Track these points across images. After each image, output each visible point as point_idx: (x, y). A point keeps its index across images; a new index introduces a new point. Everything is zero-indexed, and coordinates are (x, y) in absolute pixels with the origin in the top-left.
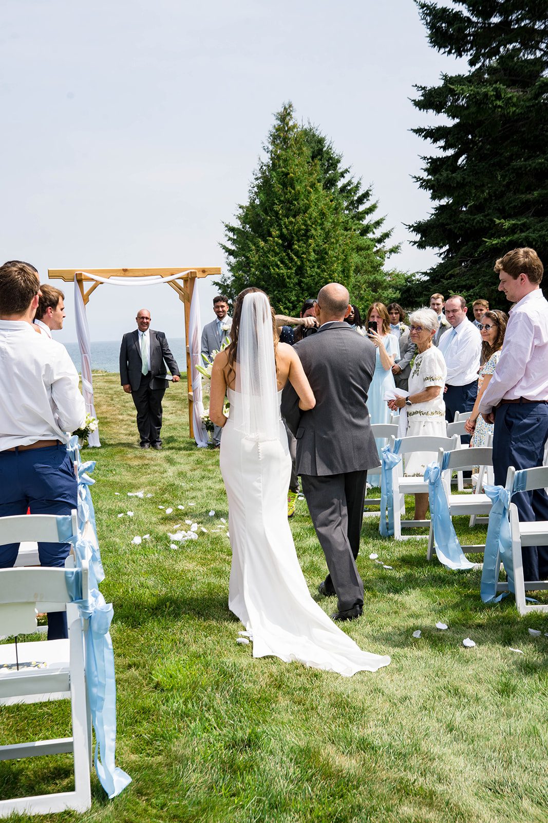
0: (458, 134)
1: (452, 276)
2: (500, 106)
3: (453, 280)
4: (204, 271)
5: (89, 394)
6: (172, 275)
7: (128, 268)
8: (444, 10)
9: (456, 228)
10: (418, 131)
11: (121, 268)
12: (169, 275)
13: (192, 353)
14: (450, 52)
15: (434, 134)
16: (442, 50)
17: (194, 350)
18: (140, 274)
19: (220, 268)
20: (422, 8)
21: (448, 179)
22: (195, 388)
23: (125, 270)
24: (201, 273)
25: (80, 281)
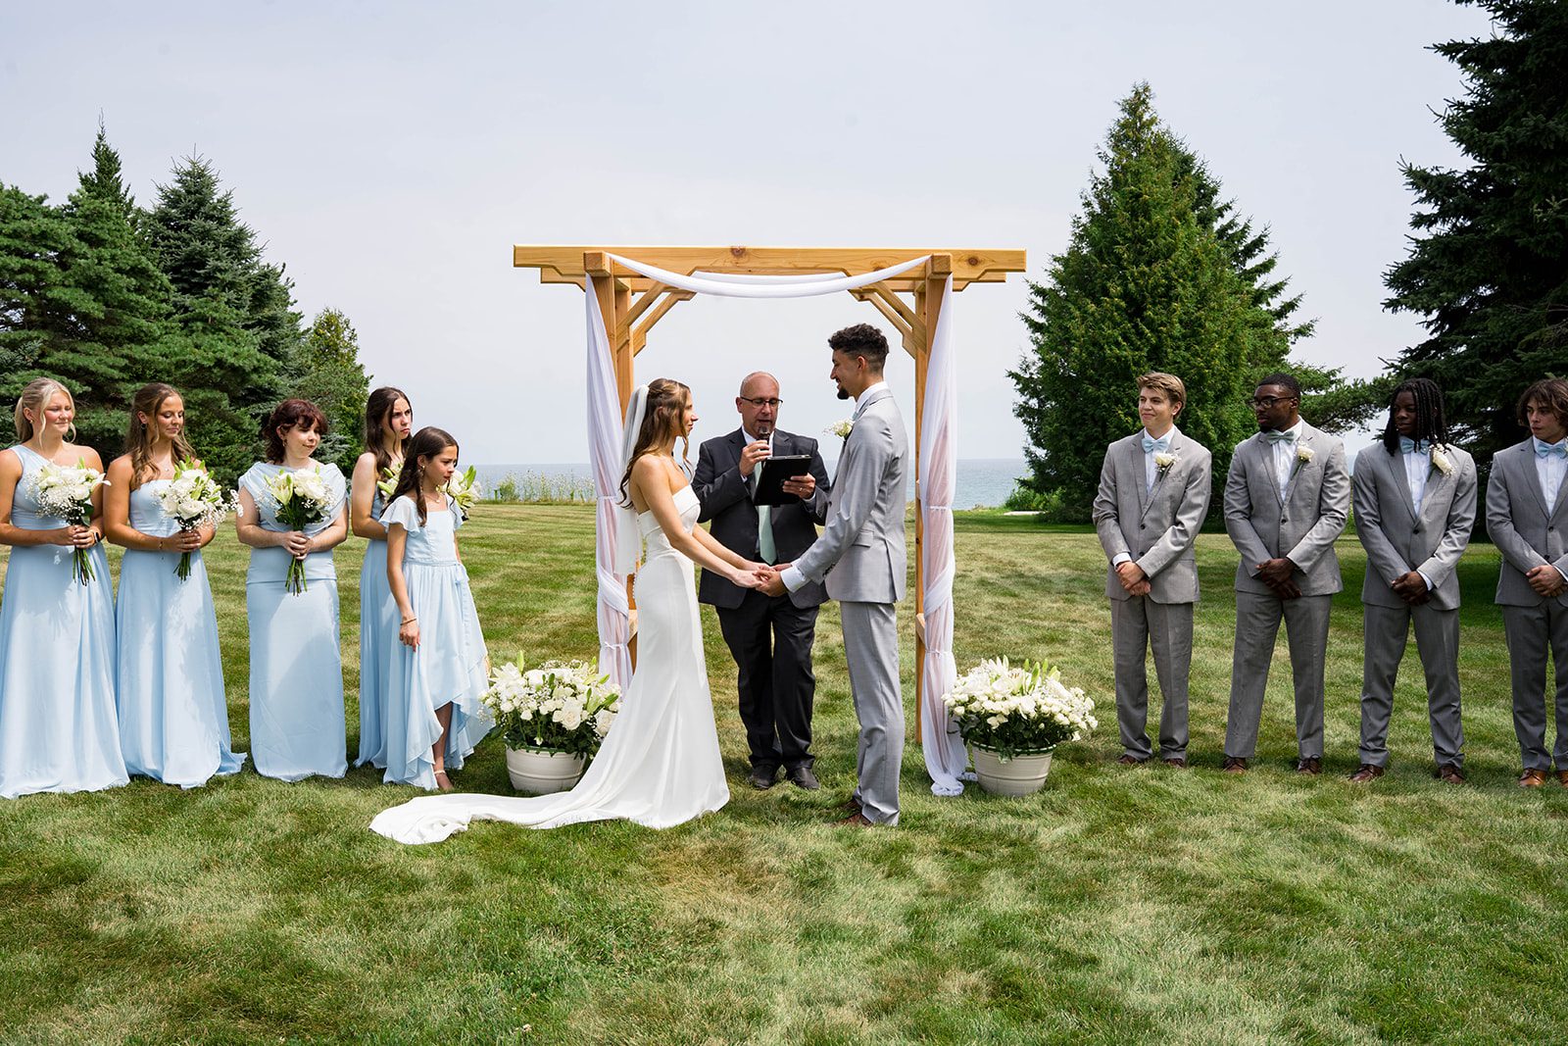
0: (1549, 45)
3: (1539, 352)
4: (973, 261)
5: (613, 615)
6: (877, 269)
7: (748, 245)
9: (1539, 243)
11: (728, 245)
12: (867, 270)
13: (928, 504)
17: (935, 491)
18: (783, 263)
19: (1022, 254)
21: (1537, 132)
22: (931, 610)
23: (738, 252)
24: (965, 265)
25: (602, 280)
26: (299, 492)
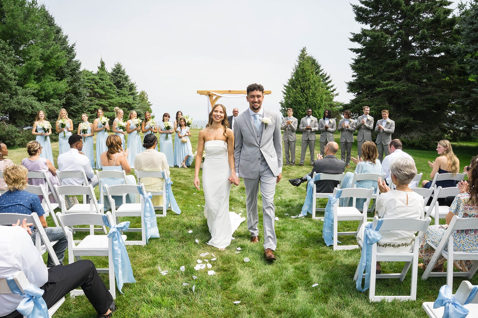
1: (362, 102)
2: (383, 40)
3: (363, 103)
7: (231, 90)
8: (361, 8)
9: (364, 84)
10: (351, 49)
11: (228, 90)
14: (363, 23)
15: (356, 51)
16: (360, 22)
18: (236, 93)
19: (271, 91)
20: (353, 7)
21: (363, 66)
23: (230, 91)
25: (210, 95)
26: (169, 126)
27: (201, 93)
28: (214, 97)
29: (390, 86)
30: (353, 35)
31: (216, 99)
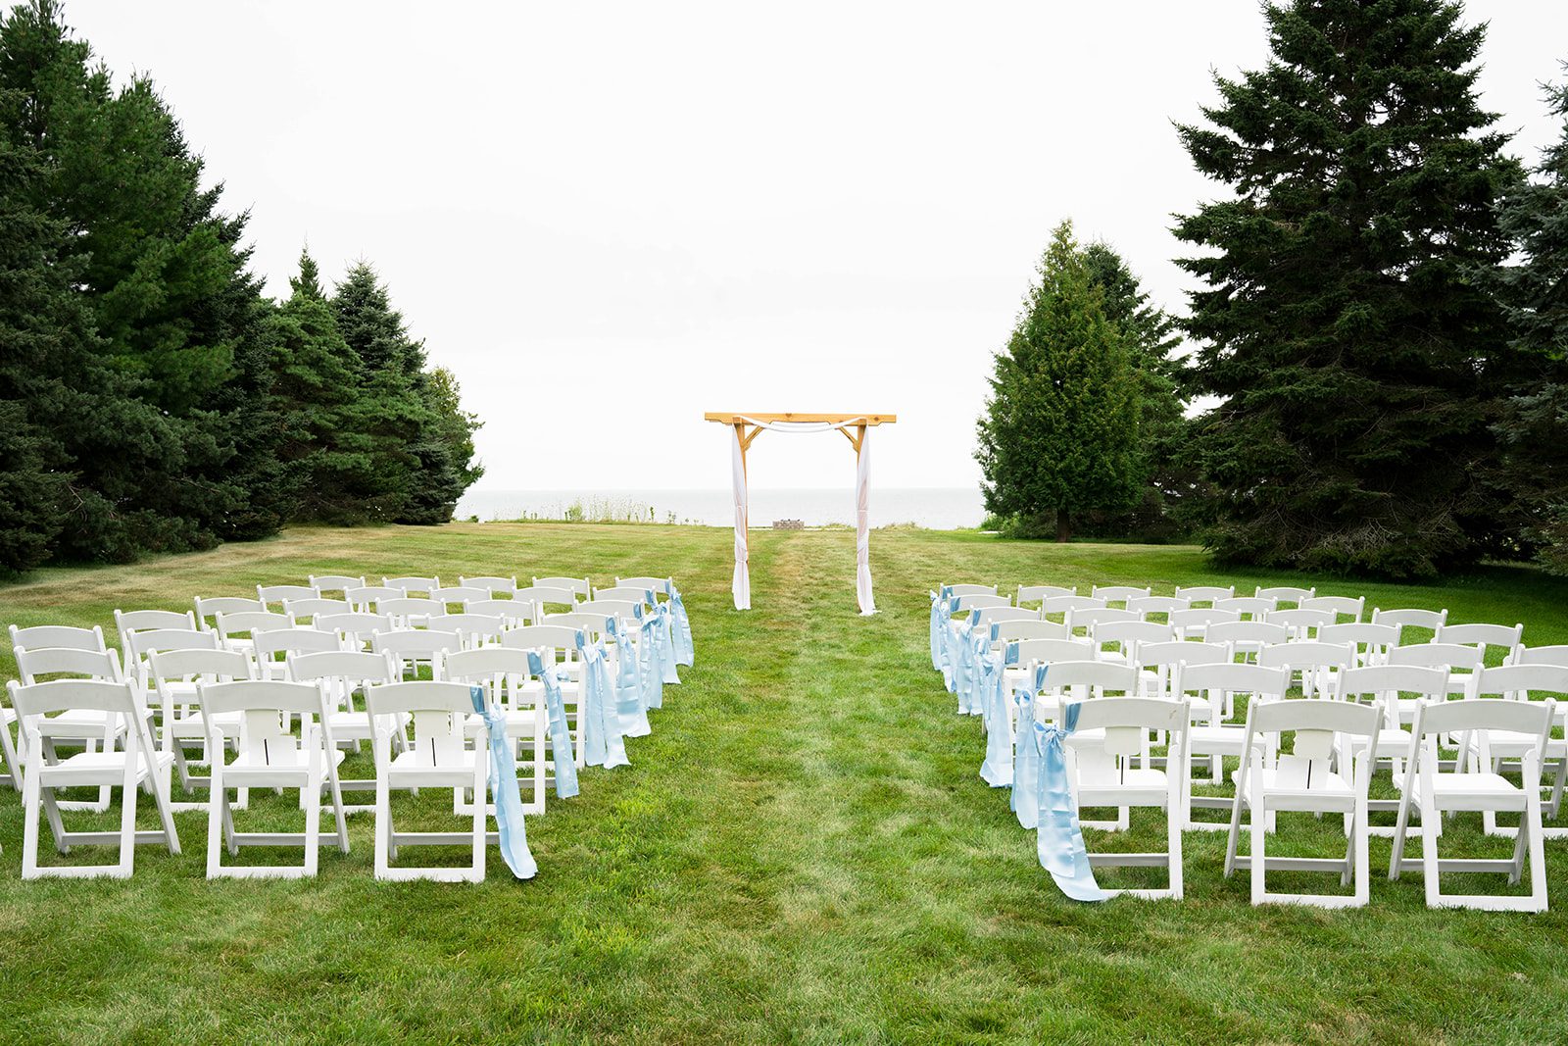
0: (1223, 268)
4: (877, 419)
6: (841, 421)
7: (793, 412)
8: (1206, 134)
10: (1180, 262)
11: (784, 412)
12: (837, 422)
14: (1217, 177)
15: (1198, 267)
16: (1209, 175)
17: (861, 506)
18: (806, 420)
19: (895, 416)
20: (1182, 131)
22: (859, 549)
23: (789, 415)
24: (874, 420)
25: (739, 426)
27: (712, 418)
28: (748, 430)
29: (1289, 383)
30: (1179, 222)
31: (754, 434)
